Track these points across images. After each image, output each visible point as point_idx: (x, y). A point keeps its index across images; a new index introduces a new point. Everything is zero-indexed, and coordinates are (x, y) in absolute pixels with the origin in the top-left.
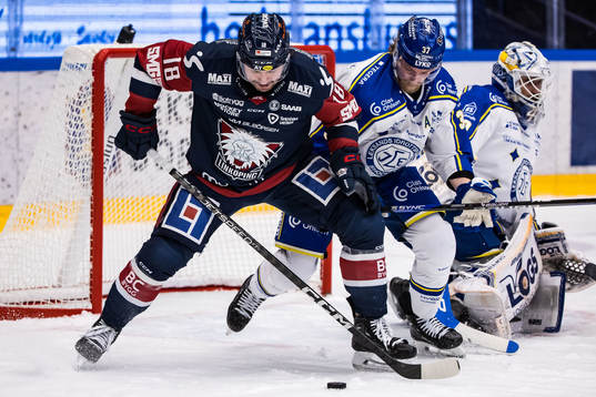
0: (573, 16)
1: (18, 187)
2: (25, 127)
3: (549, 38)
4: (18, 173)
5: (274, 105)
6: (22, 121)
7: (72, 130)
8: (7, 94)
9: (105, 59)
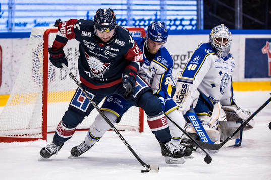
0: (245, 15)
1: (12, 87)
2: (15, 62)
3: (236, 25)
4: (12, 81)
5: (108, 47)
6: (14, 59)
7: (35, 63)
8: (7, 47)
9: (49, 33)
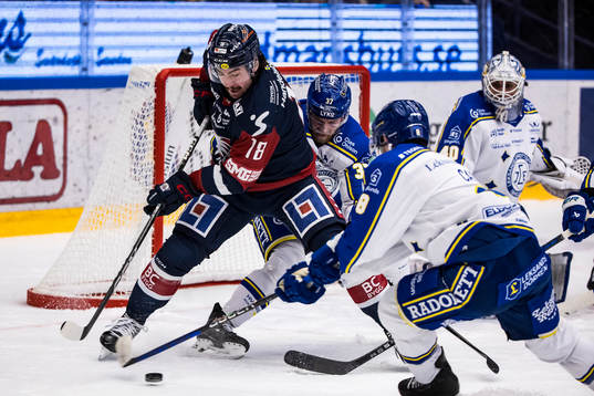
0: (579, 39)
1: (88, 192)
2: (95, 138)
3: (560, 61)
4: (89, 179)
6: (92, 133)
7: (136, 141)
8: (79, 108)
9: (166, 78)
